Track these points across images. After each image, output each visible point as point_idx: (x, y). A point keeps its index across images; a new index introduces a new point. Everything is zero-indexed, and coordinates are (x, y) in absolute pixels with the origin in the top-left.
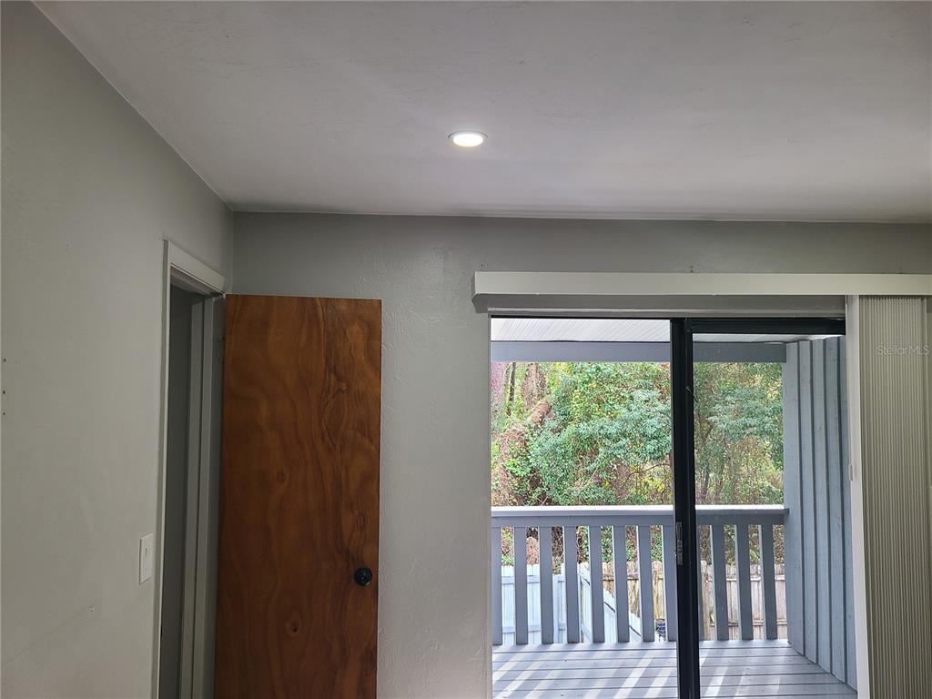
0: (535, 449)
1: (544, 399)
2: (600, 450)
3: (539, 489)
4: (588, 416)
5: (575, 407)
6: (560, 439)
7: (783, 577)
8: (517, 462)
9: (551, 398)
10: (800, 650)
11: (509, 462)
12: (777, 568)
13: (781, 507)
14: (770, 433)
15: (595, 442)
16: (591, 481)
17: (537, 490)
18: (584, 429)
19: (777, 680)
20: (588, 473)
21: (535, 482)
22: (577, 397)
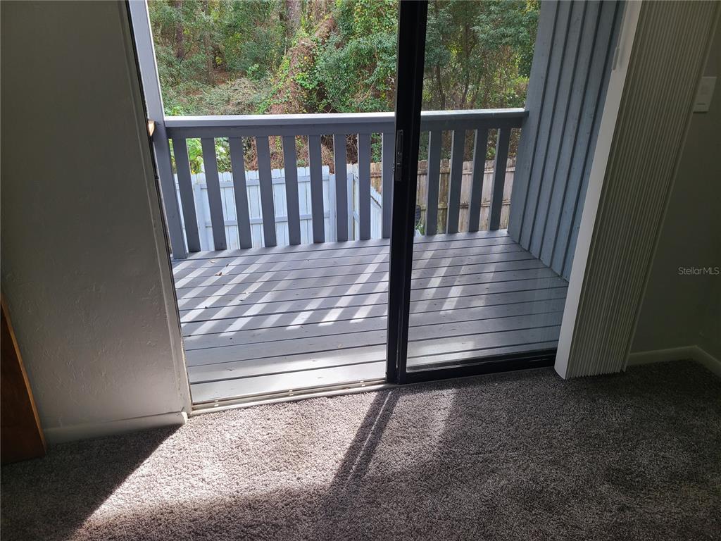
0: (321, 64)
1: (332, 13)
2: (378, 63)
3: (324, 101)
4: (368, 31)
5: (357, 23)
6: (343, 54)
7: (513, 169)
8: (306, 75)
9: (336, 12)
10: (516, 240)
11: (299, 76)
12: (509, 161)
13: (521, 110)
14: (522, 43)
15: (374, 56)
16: (369, 93)
17: (323, 102)
18: (365, 43)
19: (492, 268)
20: (367, 86)
21: (322, 94)
22: (359, 10)
